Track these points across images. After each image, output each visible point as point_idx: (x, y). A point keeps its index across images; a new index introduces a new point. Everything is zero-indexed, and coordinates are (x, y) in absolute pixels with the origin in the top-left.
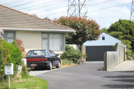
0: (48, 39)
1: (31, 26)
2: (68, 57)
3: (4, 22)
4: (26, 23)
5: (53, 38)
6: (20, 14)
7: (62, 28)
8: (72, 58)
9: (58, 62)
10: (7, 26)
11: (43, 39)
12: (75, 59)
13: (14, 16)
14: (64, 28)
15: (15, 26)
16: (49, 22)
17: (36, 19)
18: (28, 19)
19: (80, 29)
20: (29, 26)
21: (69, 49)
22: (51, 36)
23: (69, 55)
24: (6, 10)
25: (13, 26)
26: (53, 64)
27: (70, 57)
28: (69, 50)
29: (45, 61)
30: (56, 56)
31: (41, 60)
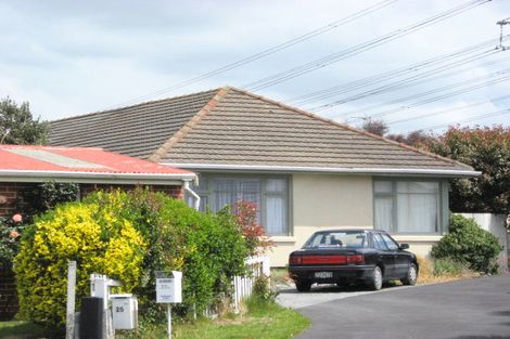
0: (392, 196)
1: (338, 160)
2: (456, 251)
3: (256, 148)
4: (326, 150)
5: (408, 194)
6: (313, 122)
7: (437, 163)
8: (467, 256)
9: (409, 268)
10: (263, 158)
11: (376, 196)
12: (476, 257)
13: (293, 130)
14: (444, 163)
15: (288, 159)
16: (399, 146)
17: (360, 137)
18: (336, 136)
19: (505, 166)
20: (334, 160)
21: (460, 227)
22: (402, 187)
23: (459, 247)
24: (271, 112)
25: (285, 159)
26: (386, 273)
27: (463, 252)
28: (458, 230)
29: (358, 263)
30: (400, 249)
31: (343, 262)
